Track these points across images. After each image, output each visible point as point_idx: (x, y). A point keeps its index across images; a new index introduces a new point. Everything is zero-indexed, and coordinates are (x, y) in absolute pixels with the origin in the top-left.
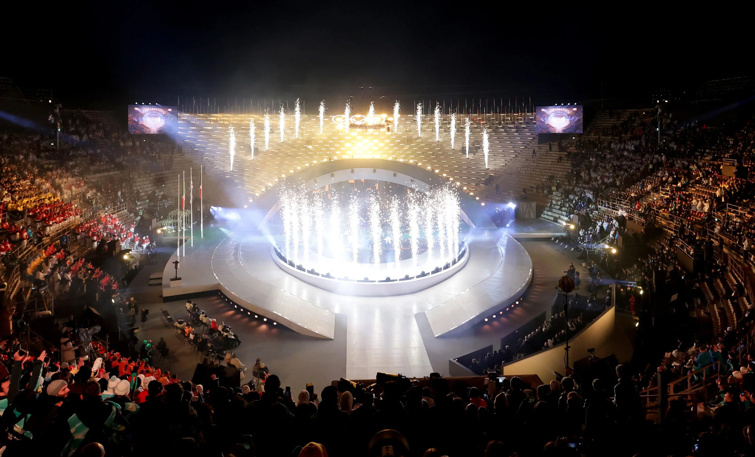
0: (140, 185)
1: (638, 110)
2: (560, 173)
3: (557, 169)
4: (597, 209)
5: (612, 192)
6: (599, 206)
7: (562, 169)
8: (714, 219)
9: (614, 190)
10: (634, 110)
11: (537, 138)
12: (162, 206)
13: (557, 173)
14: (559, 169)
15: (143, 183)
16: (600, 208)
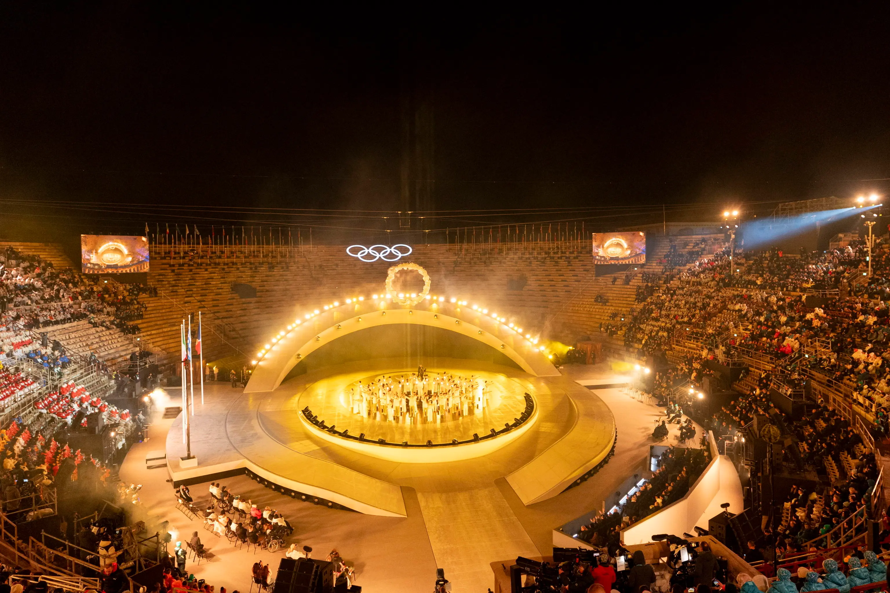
0: (107, 340)
1: (704, 236)
2: (624, 309)
3: (620, 305)
4: (671, 349)
5: (686, 329)
6: (674, 346)
7: (625, 305)
8: (804, 355)
9: (687, 327)
10: (700, 236)
11: (594, 270)
12: (143, 366)
13: (620, 309)
14: (622, 305)
15: (110, 337)
16: (674, 348)
